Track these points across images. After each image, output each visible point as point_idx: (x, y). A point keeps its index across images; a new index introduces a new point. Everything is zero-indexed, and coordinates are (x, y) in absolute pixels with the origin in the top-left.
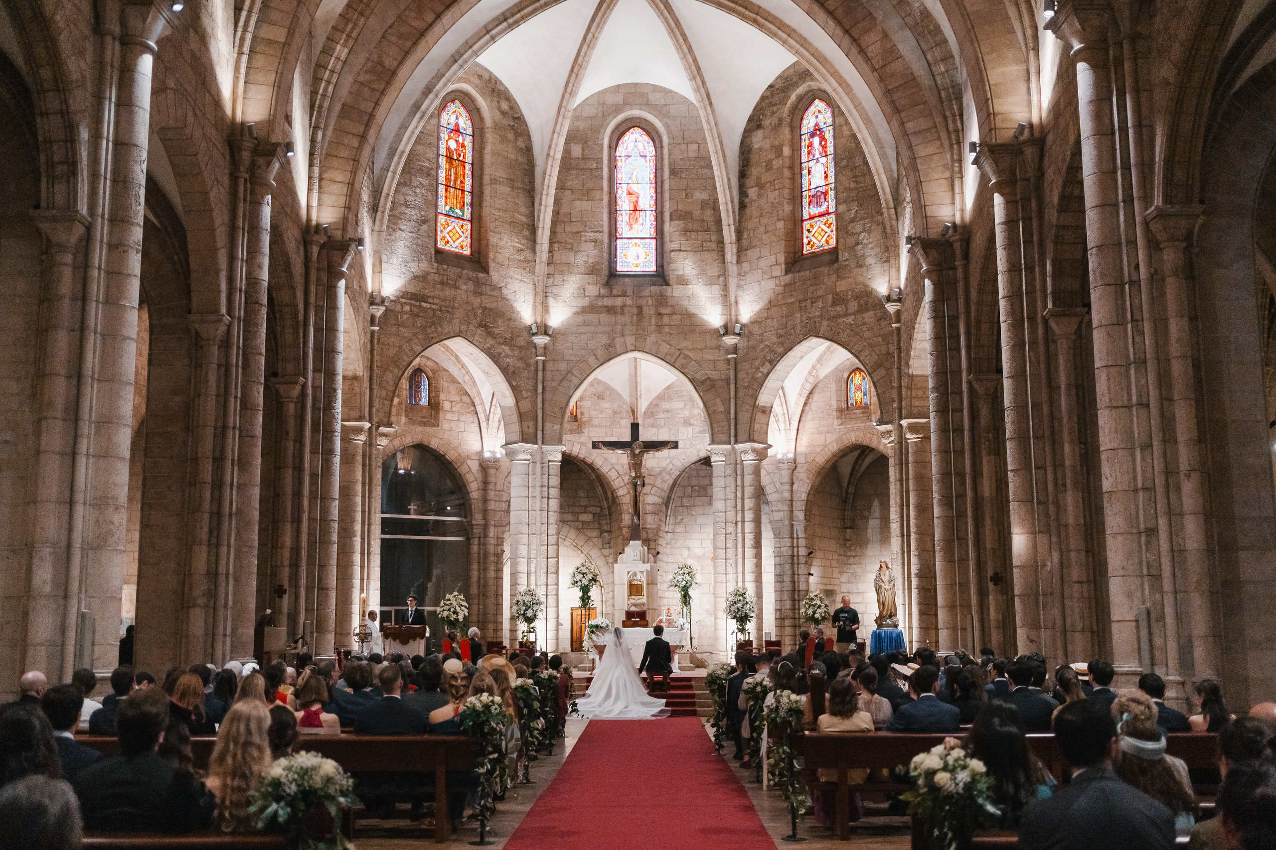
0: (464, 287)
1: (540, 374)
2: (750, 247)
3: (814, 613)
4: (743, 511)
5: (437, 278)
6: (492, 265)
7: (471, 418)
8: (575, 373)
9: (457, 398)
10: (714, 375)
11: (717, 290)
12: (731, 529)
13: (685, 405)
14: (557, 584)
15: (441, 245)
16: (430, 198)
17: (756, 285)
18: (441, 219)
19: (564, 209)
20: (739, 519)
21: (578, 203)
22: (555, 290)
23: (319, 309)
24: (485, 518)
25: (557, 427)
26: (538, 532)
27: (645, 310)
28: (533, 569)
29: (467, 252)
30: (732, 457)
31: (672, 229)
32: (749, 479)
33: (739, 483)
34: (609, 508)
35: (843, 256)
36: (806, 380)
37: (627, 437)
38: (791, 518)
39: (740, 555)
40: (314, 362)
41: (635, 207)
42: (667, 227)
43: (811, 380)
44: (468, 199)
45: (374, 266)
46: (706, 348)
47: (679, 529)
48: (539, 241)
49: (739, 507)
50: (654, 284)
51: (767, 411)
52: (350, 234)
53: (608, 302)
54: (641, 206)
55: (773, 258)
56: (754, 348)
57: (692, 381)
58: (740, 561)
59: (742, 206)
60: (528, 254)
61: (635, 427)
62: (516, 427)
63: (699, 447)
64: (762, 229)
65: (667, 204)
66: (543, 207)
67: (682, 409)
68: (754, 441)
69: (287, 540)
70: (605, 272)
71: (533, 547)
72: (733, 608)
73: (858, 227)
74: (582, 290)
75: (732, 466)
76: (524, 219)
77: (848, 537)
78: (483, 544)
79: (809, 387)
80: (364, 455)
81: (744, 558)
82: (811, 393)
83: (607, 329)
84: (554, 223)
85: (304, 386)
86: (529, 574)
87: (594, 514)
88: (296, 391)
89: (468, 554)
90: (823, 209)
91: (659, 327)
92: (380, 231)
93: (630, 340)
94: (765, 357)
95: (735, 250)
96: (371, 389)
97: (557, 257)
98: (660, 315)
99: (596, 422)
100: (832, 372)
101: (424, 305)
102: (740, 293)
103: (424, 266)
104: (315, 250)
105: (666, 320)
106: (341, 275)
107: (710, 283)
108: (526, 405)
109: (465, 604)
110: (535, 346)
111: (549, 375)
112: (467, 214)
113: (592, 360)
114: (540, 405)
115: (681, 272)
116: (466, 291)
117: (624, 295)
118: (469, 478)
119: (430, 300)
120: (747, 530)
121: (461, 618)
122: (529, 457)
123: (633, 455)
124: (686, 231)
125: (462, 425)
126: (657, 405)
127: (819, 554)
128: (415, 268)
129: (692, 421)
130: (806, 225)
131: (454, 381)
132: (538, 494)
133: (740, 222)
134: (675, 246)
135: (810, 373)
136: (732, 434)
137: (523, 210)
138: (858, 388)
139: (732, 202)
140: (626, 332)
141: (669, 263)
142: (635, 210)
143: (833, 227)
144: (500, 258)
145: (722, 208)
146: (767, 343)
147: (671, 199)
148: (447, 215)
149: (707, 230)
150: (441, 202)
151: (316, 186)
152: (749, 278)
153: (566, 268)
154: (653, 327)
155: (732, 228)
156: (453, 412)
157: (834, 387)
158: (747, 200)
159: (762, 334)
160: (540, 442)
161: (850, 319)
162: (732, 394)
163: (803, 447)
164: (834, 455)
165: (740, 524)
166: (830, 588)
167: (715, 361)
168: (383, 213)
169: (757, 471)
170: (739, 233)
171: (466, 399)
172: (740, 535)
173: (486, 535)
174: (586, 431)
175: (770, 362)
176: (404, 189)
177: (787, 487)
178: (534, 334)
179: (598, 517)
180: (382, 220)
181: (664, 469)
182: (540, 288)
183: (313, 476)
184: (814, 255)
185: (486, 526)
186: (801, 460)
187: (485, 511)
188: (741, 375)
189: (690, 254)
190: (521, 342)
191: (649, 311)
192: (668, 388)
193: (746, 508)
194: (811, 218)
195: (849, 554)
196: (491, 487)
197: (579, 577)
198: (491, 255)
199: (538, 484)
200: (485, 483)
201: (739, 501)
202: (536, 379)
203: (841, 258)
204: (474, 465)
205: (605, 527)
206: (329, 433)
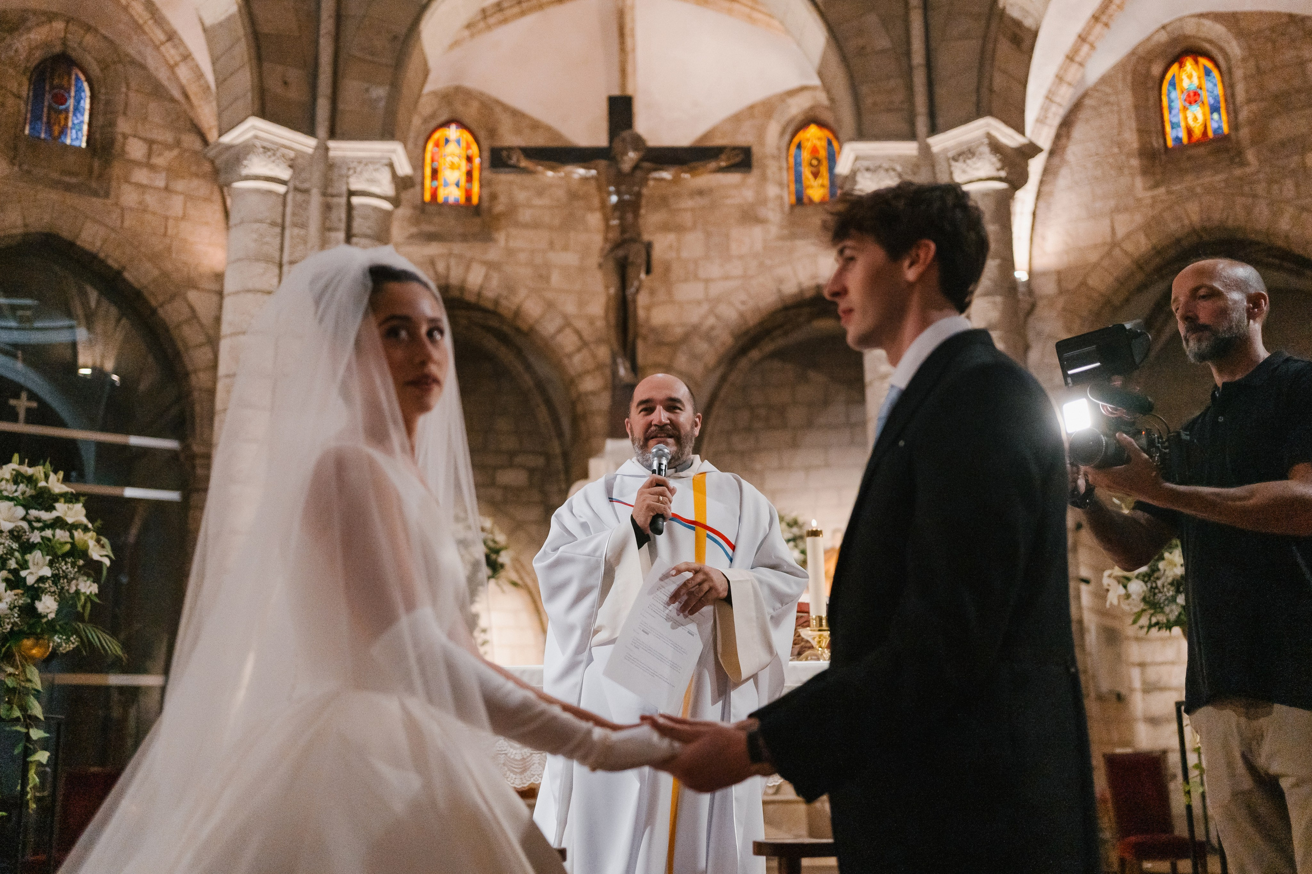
25: (380, 92)
34: (565, 455)
36: (1060, 79)
63: (781, 271)
87: (531, 471)
99: (525, 215)
129: (763, 212)
131: (158, 91)
138: (1193, 97)
156: (152, 168)
157: (1127, 99)
171: (191, 141)
174: (501, 237)
181: (695, 328)
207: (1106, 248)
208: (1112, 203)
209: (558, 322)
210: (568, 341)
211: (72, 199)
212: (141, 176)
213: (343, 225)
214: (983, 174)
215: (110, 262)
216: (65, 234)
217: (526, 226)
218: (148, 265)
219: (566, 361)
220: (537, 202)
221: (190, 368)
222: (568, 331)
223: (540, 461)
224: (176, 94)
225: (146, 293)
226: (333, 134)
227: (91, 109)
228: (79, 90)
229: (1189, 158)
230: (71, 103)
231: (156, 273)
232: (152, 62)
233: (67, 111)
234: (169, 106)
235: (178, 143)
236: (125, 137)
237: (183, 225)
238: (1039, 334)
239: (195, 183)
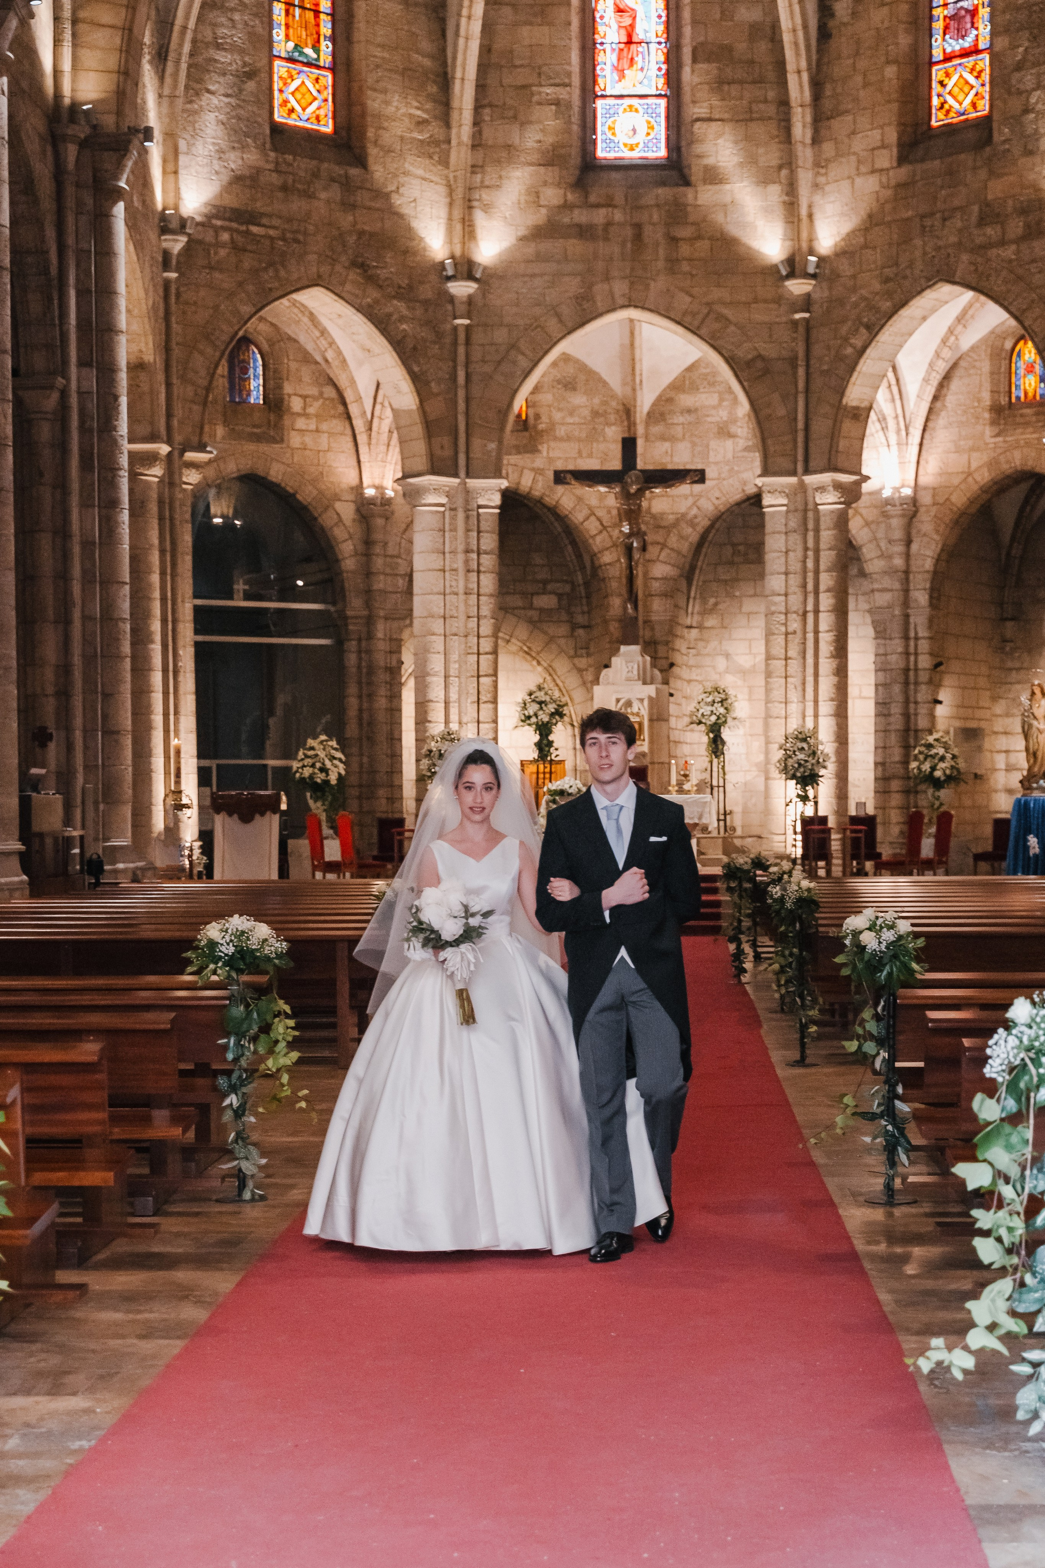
0: (323, 195)
1: (461, 350)
2: (837, 113)
3: (933, 768)
4: (816, 592)
5: (275, 178)
6: (373, 151)
7: (338, 425)
8: (523, 348)
9: (314, 391)
10: (770, 351)
11: (775, 191)
12: (795, 624)
13: (721, 400)
14: (495, 721)
15: (279, 116)
16: (259, 30)
17: (846, 184)
18: (280, 68)
19: (499, 45)
20: (810, 607)
21: (525, 31)
22: (485, 195)
23: (82, 255)
24: (368, 605)
25: (492, 446)
26: (462, 632)
27: (648, 230)
28: (453, 696)
29: (327, 128)
30: (799, 498)
31: (696, 80)
32: (827, 536)
33: (811, 543)
34: (587, 584)
35: (1002, 133)
36: (937, 355)
37: (615, 464)
38: (906, 603)
39: (810, 670)
40: (79, 349)
41: (630, 36)
42: (687, 73)
43: (947, 353)
44: (326, 29)
45: (165, 161)
46: (756, 300)
47: (711, 621)
48: (455, 103)
49: (810, 587)
50: (663, 183)
51: (860, 415)
52: (129, 121)
53: (580, 216)
54: (640, 33)
55: (876, 134)
56: (841, 302)
57: (730, 361)
58: (810, 679)
59: (824, 34)
60: (435, 129)
61: (629, 445)
62: (420, 447)
64: (859, 79)
65: (687, 31)
66: (461, 41)
67: (714, 407)
68: (836, 470)
69: (50, 650)
70: (575, 160)
71: (454, 657)
72: (790, 762)
73: (1028, 79)
74: (534, 196)
75: (799, 515)
76: (427, 62)
77: (1009, 634)
78: (365, 651)
79: (942, 367)
80: (161, 502)
81: (816, 675)
82: (947, 377)
83: (580, 267)
84: (483, 68)
85: (64, 394)
86: (447, 703)
87: (560, 596)
88: (52, 401)
89: (341, 668)
90: (967, 43)
91: (672, 264)
92: (172, 97)
93: (620, 288)
94: (859, 318)
95: (809, 119)
96: (169, 385)
97: (488, 133)
98: (674, 240)
99: (561, 431)
100: (984, 340)
101: (254, 229)
102: (817, 199)
103: (253, 157)
104: (71, 152)
105: (685, 250)
106: (117, 194)
107: (764, 179)
108: (437, 407)
109: (339, 755)
110: (451, 299)
111: (477, 354)
112: (326, 59)
113: (552, 325)
114: (461, 406)
115: (710, 161)
116: (328, 202)
117: (609, 204)
118: (339, 533)
119: (265, 221)
120: (823, 626)
121: (333, 778)
122: (444, 500)
123: (627, 496)
124: (720, 84)
125: (324, 438)
126: (670, 400)
127: (955, 666)
128: (235, 161)
130: (937, 73)
131: (307, 358)
132: (460, 564)
133: (819, 61)
134: (701, 110)
135: (944, 341)
136: (800, 457)
137: (426, 45)
139: (805, 27)
140: (615, 273)
141: (690, 143)
142: (629, 42)
143: (986, 77)
144: (386, 138)
145: (787, 38)
146: (864, 292)
147: (695, 22)
148: (291, 60)
149: (760, 81)
150: (279, 34)
151: (68, 35)
152: (835, 171)
153: (504, 154)
154: (661, 264)
155: (805, 76)
157: (986, 366)
158: (831, 24)
159: (854, 277)
160: (462, 473)
161: (1009, 252)
162: (801, 385)
163: (930, 475)
164: (984, 490)
165: (810, 618)
166: (973, 725)
167: (770, 326)
168: (178, 62)
169: (842, 521)
170: (817, 85)
171: (330, 392)
172: (810, 636)
173: (370, 636)
174: (544, 448)
175: (868, 327)
176: (212, 15)
177: (899, 548)
178: (449, 278)
179: (567, 601)
180: (176, 75)
181: (684, 515)
182: (459, 193)
183: (87, 545)
184: (950, 130)
185: (370, 621)
186: (926, 499)
187: (368, 593)
188: (817, 350)
189: (728, 128)
190: (426, 292)
191: (654, 234)
192: (690, 369)
193: (822, 587)
194: (948, 58)
195: (1010, 664)
196: (378, 549)
197: (532, 708)
198: (370, 133)
199: (461, 548)
200: (368, 542)
201: (810, 576)
202: (454, 361)
203: (997, 137)
204: (346, 511)
205: (580, 619)
206: (110, 470)
207: (964, 476)
208: (970, 443)
209: (586, 512)
210: (592, 526)
211: (264, 448)
212: (301, 423)
213: (475, 528)
214: (830, 501)
215: (288, 488)
216: (262, 474)
217: (561, 439)
218: (310, 488)
219: (591, 541)
220: (570, 420)
221: (340, 557)
222: (593, 518)
223: (567, 588)
224: (319, 359)
225: (310, 507)
226: (468, 475)
227: (264, 375)
228: (255, 360)
229: (1022, 415)
230: (251, 371)
231: (315, 492)
232: (302, 339)
233: (249, 378)
234: (313, 367)
235: (321, 394)
236: (289, 396)
237: (329, 454)
238: (919, 531)
239: (335, 422)
